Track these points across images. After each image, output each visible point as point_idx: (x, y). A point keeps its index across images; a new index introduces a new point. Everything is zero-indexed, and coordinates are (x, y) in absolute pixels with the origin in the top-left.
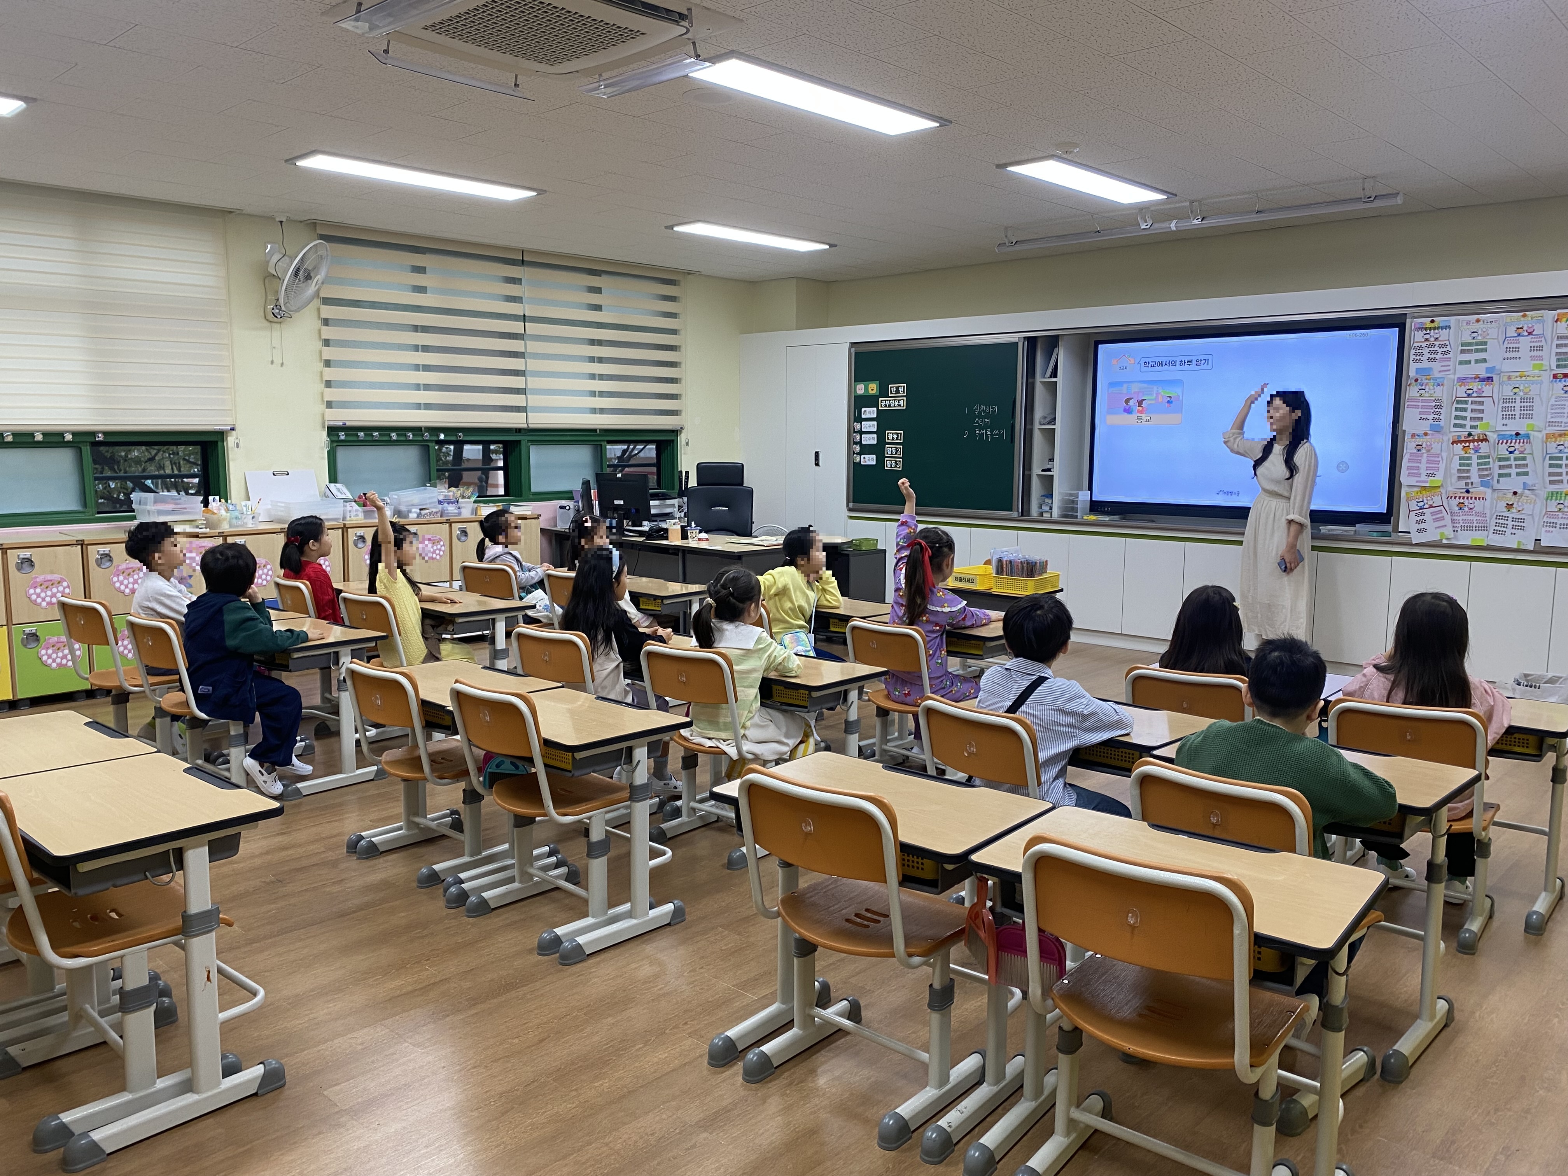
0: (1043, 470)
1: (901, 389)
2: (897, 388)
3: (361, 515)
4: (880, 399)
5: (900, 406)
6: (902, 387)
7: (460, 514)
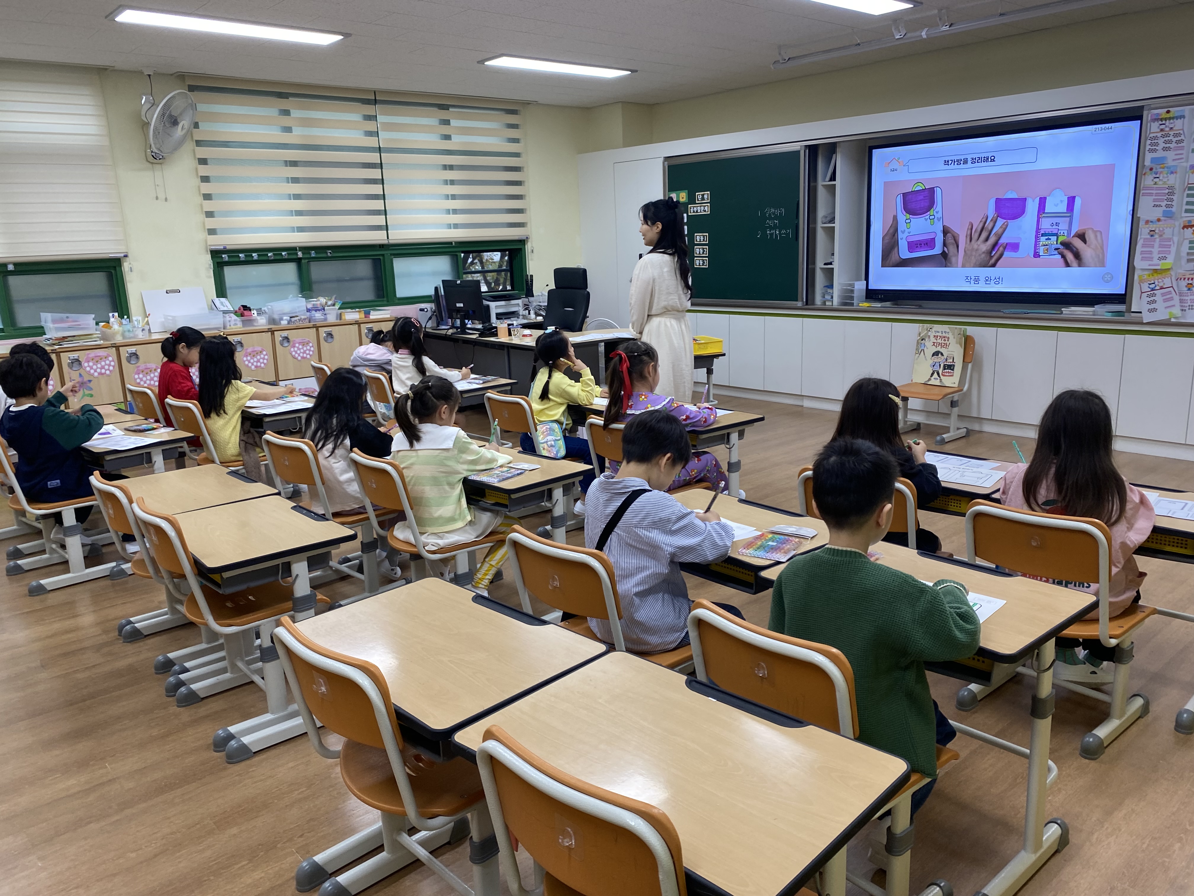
0: (825, 264)
1: (706, 196)
2: (703, 195)
3: (240, 325)
4: (689, 206)
5: (705, 211)
6: (707, 194)
7: (326, 319)
